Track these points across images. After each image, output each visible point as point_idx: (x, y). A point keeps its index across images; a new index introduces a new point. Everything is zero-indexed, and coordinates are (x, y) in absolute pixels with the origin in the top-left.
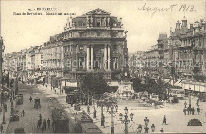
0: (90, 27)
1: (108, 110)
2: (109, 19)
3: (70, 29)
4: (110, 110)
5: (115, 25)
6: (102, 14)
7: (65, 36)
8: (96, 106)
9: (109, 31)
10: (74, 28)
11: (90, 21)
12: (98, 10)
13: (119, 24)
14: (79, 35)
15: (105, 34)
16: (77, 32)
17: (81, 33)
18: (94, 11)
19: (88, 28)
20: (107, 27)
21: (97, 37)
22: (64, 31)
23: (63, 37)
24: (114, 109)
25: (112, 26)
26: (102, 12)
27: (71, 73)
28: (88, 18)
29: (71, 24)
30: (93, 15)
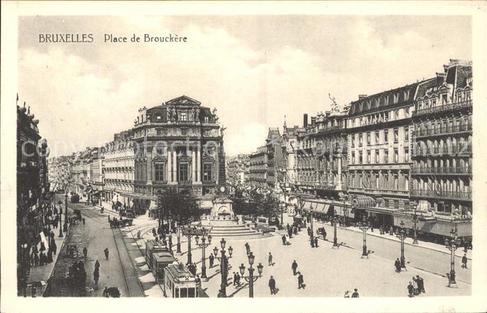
0: (172, 122)
1: (197, 242)
2: (198, 111)
3: (143, 124)
4: (200, 242)
5: (206, 118)
6: (188, 105)
7: (136, 134)
8: (181, 234)
9: (198, 127)
10: (149, 123)
11: (171, 113)
12: (183, 98)
13: (212, 118)
14: (156, 133)
15: (193, 132)
16: (154, 129)
17: (158, 130)
18: (178, 100)
19: (169, 123)
20: (197, 122)
21: (181, 135)
22: (134, 127)
23: (133, 135)
24: (207, 242)
25: (202, 120)
26: (189, 100)
27: (145, 188)
28: (168, 110)
29: (145, 117)
30: (176, 105)
